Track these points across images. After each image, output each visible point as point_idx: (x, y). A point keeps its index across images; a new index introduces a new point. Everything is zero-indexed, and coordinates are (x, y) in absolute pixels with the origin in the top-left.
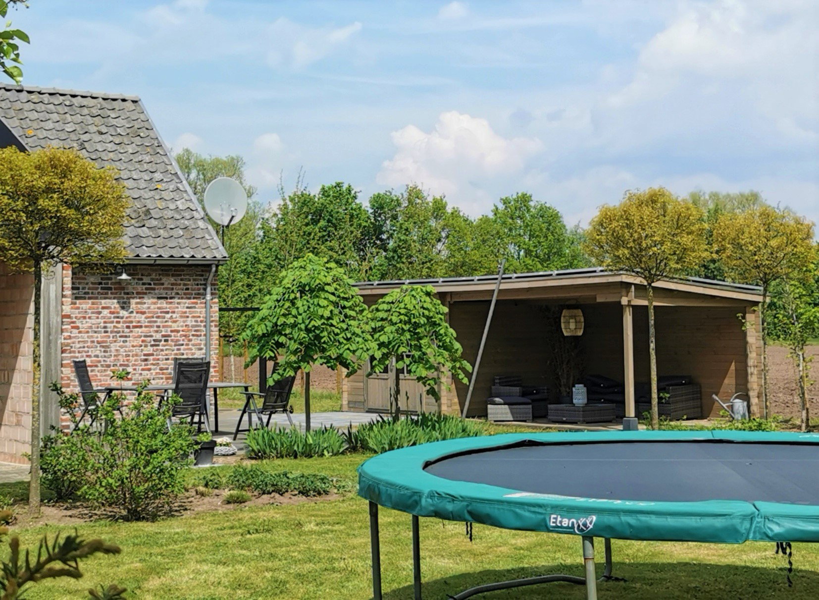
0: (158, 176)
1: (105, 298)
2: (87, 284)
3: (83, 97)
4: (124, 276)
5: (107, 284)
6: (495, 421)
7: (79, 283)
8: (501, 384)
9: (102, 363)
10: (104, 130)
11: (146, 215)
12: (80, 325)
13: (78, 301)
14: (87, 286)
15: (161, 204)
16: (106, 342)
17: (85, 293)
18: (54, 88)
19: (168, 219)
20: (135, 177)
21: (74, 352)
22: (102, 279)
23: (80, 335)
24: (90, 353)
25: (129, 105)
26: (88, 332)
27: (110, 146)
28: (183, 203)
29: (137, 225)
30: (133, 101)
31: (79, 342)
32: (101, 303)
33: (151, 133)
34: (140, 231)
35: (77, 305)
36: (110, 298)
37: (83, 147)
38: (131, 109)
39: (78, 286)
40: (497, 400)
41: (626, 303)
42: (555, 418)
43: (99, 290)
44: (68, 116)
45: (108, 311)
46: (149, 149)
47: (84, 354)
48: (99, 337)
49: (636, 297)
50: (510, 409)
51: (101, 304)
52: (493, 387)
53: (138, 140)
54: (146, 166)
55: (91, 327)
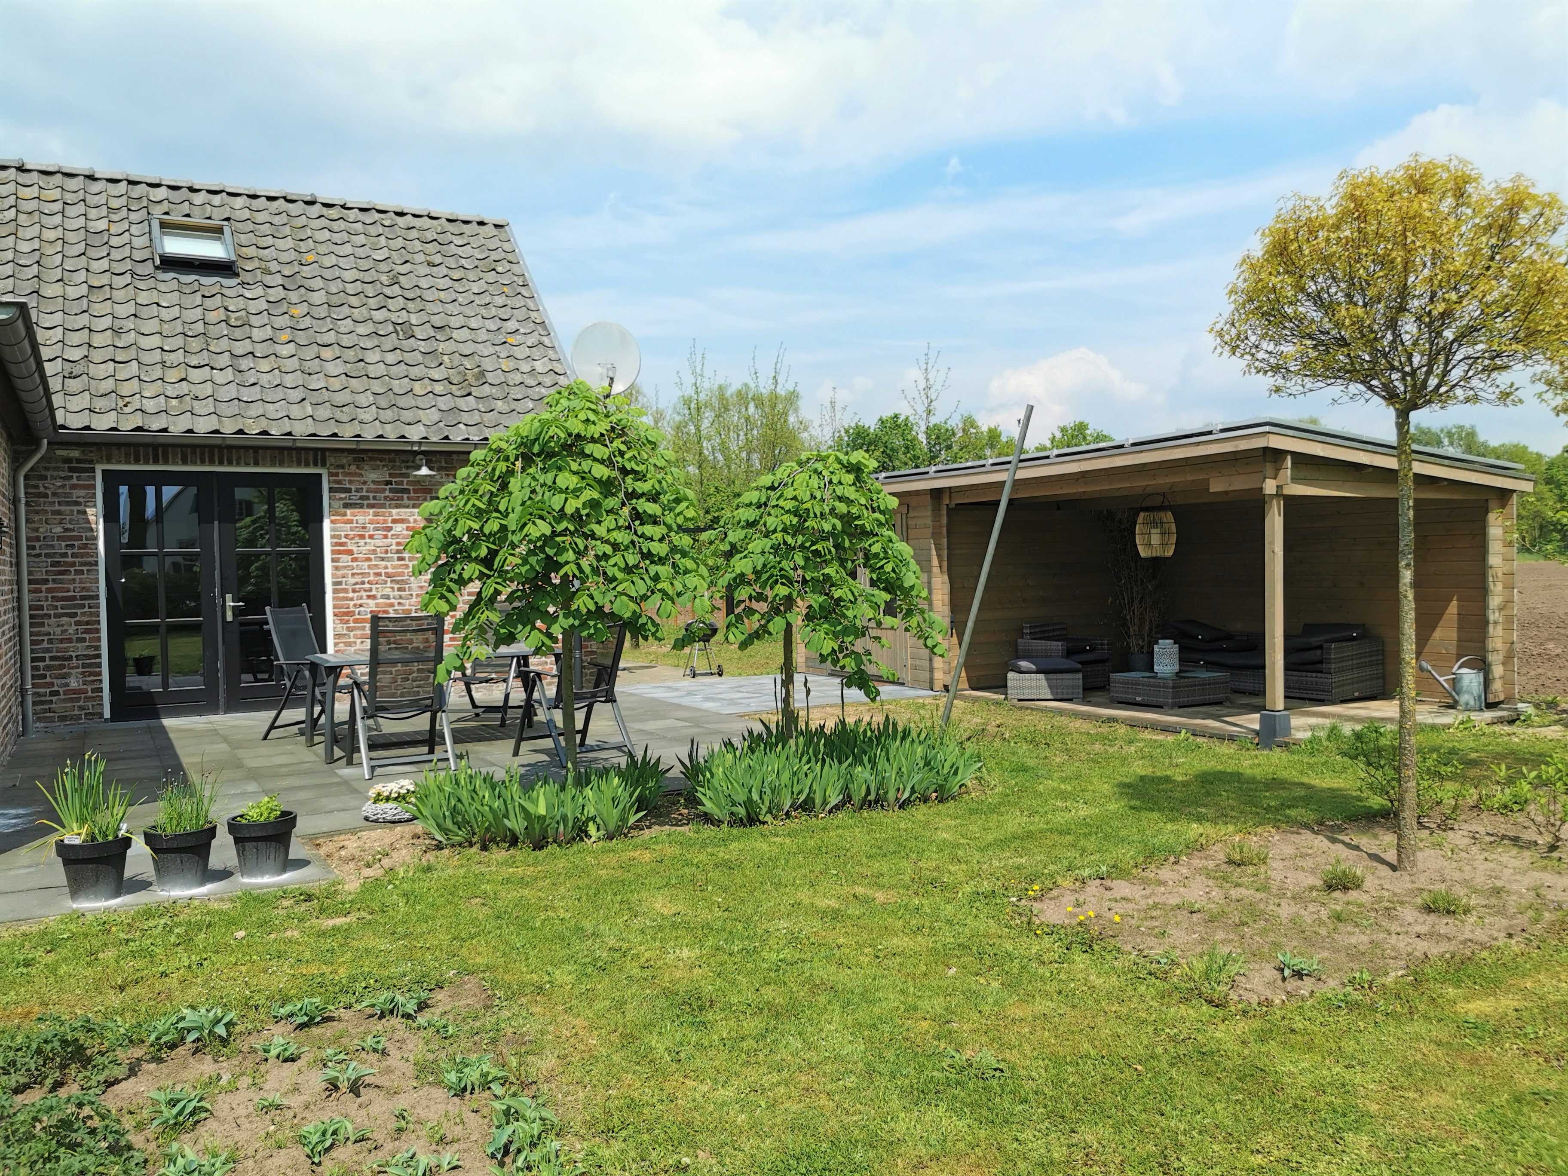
0: (512, 325)
1: (397, 507)
2: (365, 483)
3: (414, 216)
4: (424, 471)
5: (402, 483)
6: (1019, 700)
7: (350, 482)
8: (1034, 636)
9: (397, 607)
10: (437, 259)
11: (477, 379)
12: (355, 549)
13: (349, 512)
14: (365, 487)
15: (506, 365)
16: (402, 574)
17: (362, 498)
18: (368, 203)
19: (515, 385)
20: (473, 326)
21: (345, 591)
22: (390, 475)
23: (355, 564)
24: (374, 593)
25: (489, 230)
26: (369, 559)
27: (444, 283)
28: (544, 364)
29: (458, 393)
30: (496, 226)
31: (353, 574)
32: (390, 513)
33: (515, 269)
34: (462, 403)
35: (349, 517)
36: (407, 507)
37: (395, 280)
38: (491, 235)
39: (348, 486)
40: (1024, 664)
41: (1273, 491)
42: (1122, 696)
43: (387, 493)
44: (382, 238)
45: (404, 526)
46: (505, 289)
47: (364, 594)
48: (391, 566)
49: (1294, 479)
50: (1047, 679)
51: (390, 515)
52: (1020, 641)
53: (491, 277)
54: (494, 311)
55: (374, 552)
